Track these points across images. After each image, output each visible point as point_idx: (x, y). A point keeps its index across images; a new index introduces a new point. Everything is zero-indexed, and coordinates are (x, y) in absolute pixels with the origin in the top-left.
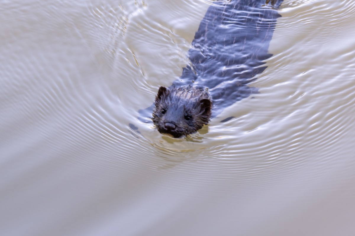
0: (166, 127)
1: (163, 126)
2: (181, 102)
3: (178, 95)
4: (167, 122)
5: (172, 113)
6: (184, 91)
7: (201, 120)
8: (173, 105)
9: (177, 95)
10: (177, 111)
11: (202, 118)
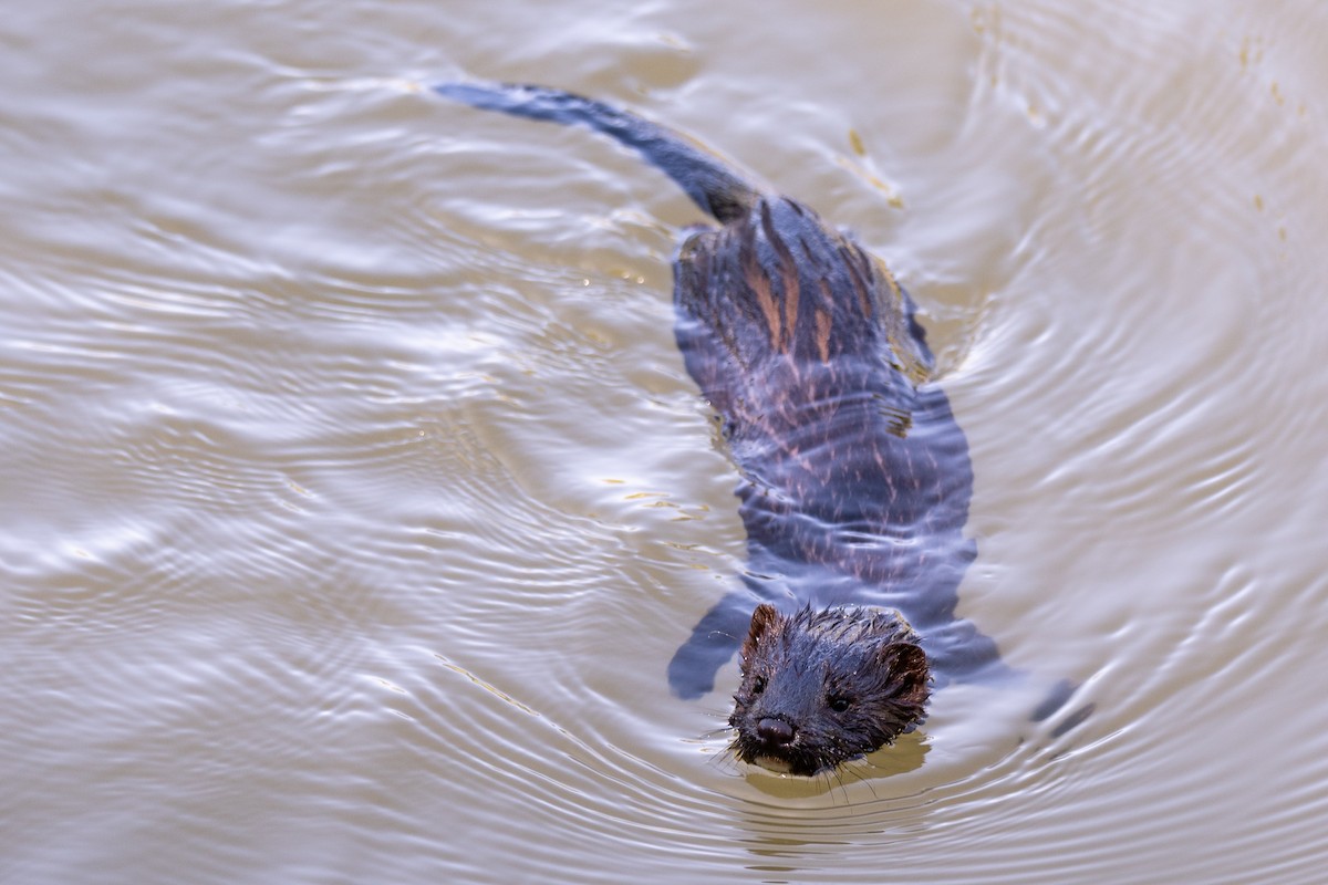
0: (761, 732)
1: (753, 731)
2: (818, 653)
3: (815, 632)
4: (764, 718)
5: (785, 688)
6: (837, 620)
7: (890, 712)
8: (792, 663)
9: (810, 632)
10: (801, 679)
11: (895, 708)
